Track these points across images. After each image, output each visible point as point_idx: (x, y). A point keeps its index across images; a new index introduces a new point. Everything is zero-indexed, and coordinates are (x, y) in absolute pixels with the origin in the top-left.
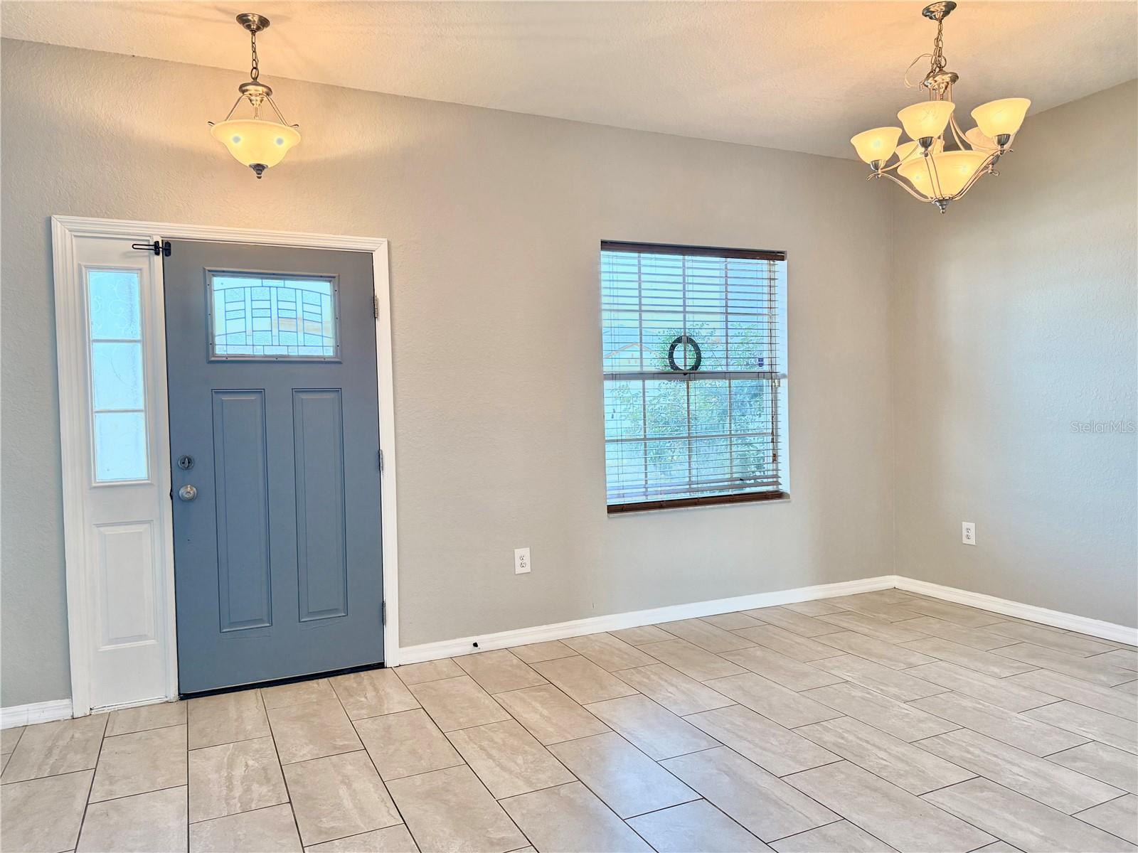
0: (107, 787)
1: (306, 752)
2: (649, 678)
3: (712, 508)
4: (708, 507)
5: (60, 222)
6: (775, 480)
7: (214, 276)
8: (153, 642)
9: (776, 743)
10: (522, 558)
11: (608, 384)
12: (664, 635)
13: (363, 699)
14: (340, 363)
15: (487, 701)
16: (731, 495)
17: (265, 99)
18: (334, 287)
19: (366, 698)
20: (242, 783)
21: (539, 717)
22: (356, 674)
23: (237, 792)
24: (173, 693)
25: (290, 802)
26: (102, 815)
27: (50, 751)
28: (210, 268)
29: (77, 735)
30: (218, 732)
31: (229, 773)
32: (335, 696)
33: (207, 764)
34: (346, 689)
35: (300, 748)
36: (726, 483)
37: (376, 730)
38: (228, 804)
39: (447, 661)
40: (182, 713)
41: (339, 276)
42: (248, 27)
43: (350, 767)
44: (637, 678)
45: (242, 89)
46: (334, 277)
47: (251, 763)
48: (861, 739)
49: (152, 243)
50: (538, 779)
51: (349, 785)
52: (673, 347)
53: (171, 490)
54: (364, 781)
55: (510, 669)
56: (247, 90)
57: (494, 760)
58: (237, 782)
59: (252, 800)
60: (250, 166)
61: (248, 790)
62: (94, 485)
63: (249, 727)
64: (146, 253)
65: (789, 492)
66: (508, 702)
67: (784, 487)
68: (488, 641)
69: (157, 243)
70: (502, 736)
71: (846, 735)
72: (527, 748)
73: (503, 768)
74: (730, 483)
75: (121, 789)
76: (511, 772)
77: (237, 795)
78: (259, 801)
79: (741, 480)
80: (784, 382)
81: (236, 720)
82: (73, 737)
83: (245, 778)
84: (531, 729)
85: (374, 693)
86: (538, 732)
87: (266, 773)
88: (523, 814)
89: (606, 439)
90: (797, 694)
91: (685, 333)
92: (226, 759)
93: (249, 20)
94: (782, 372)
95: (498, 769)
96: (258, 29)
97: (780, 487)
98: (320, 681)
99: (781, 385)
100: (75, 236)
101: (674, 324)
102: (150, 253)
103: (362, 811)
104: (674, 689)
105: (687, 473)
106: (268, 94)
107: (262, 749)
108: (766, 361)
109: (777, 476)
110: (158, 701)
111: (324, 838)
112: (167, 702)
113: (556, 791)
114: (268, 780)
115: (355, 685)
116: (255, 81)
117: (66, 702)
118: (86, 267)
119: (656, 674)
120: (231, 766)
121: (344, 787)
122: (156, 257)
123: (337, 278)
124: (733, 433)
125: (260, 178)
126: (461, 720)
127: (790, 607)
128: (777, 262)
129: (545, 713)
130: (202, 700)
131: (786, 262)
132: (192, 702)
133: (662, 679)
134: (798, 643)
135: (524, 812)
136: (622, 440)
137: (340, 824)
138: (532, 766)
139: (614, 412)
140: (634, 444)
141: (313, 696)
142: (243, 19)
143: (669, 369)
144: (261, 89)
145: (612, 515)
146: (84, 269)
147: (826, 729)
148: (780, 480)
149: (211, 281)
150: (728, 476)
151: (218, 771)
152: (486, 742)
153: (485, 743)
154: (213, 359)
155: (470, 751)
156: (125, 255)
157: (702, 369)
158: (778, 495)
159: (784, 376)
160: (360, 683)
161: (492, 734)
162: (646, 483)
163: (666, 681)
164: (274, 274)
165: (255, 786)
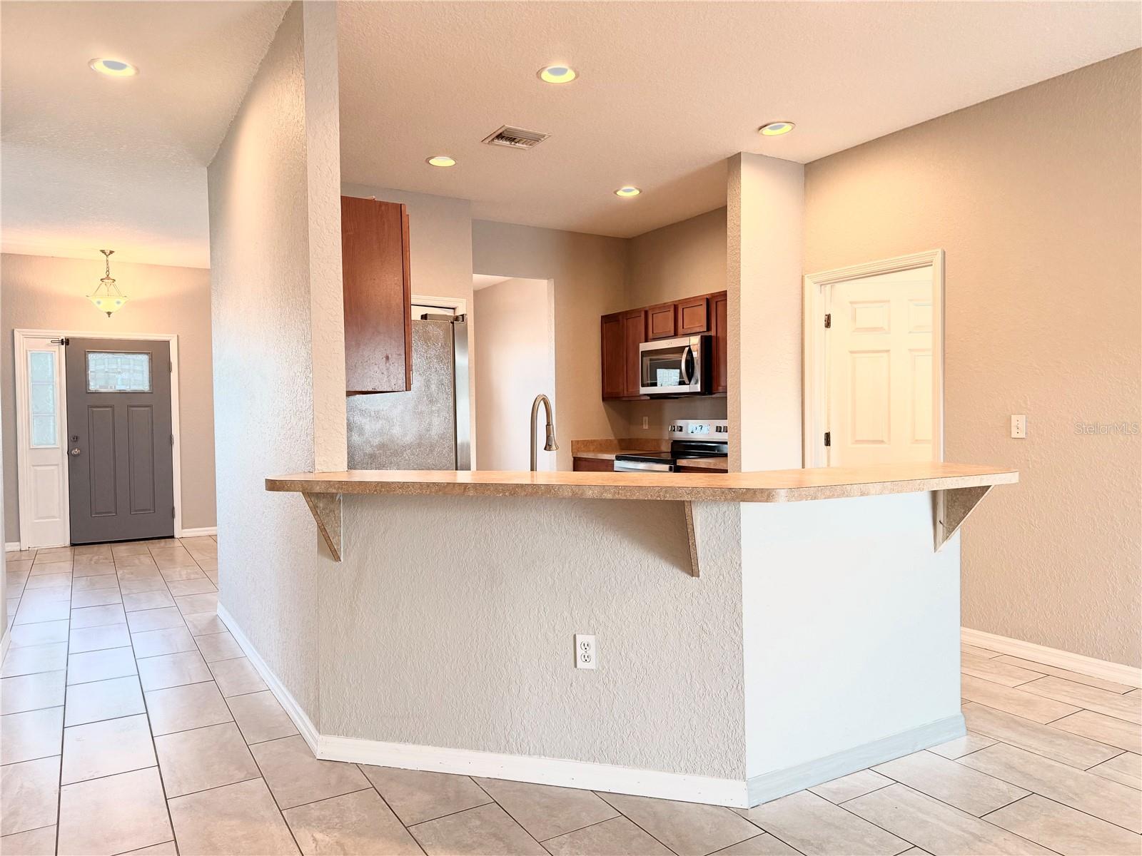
5: (18, 332)
7: (89, 353)
14: (152, 393)
18: (148, 357)
22: (159, 540)
28: (87, 350)
40: (71, 552)
42: (105, 254)
45: (102, 280)
49: (60, 340)
53: (68, 451)
60: (105, 312)
62: (31, 448)
64: (58, 344)
69: (63, 339)
96: (110, 255)
98: (141, 541)
100: (25, 337)
106: (114, 283)
110: (60, 546)
112: (65, 547)
116: (108, 278)
117: (18, 543)
122: (62, 346)
123: (150, 353)
125: (109, 317)
130: (81, 547)
132: (77, 548)
142: (103, 252)
144: (111, 281)
146: (28, 352)
149: (89, 356)
154: (88, 392)
156: (48, 345)
164: (119, 352)
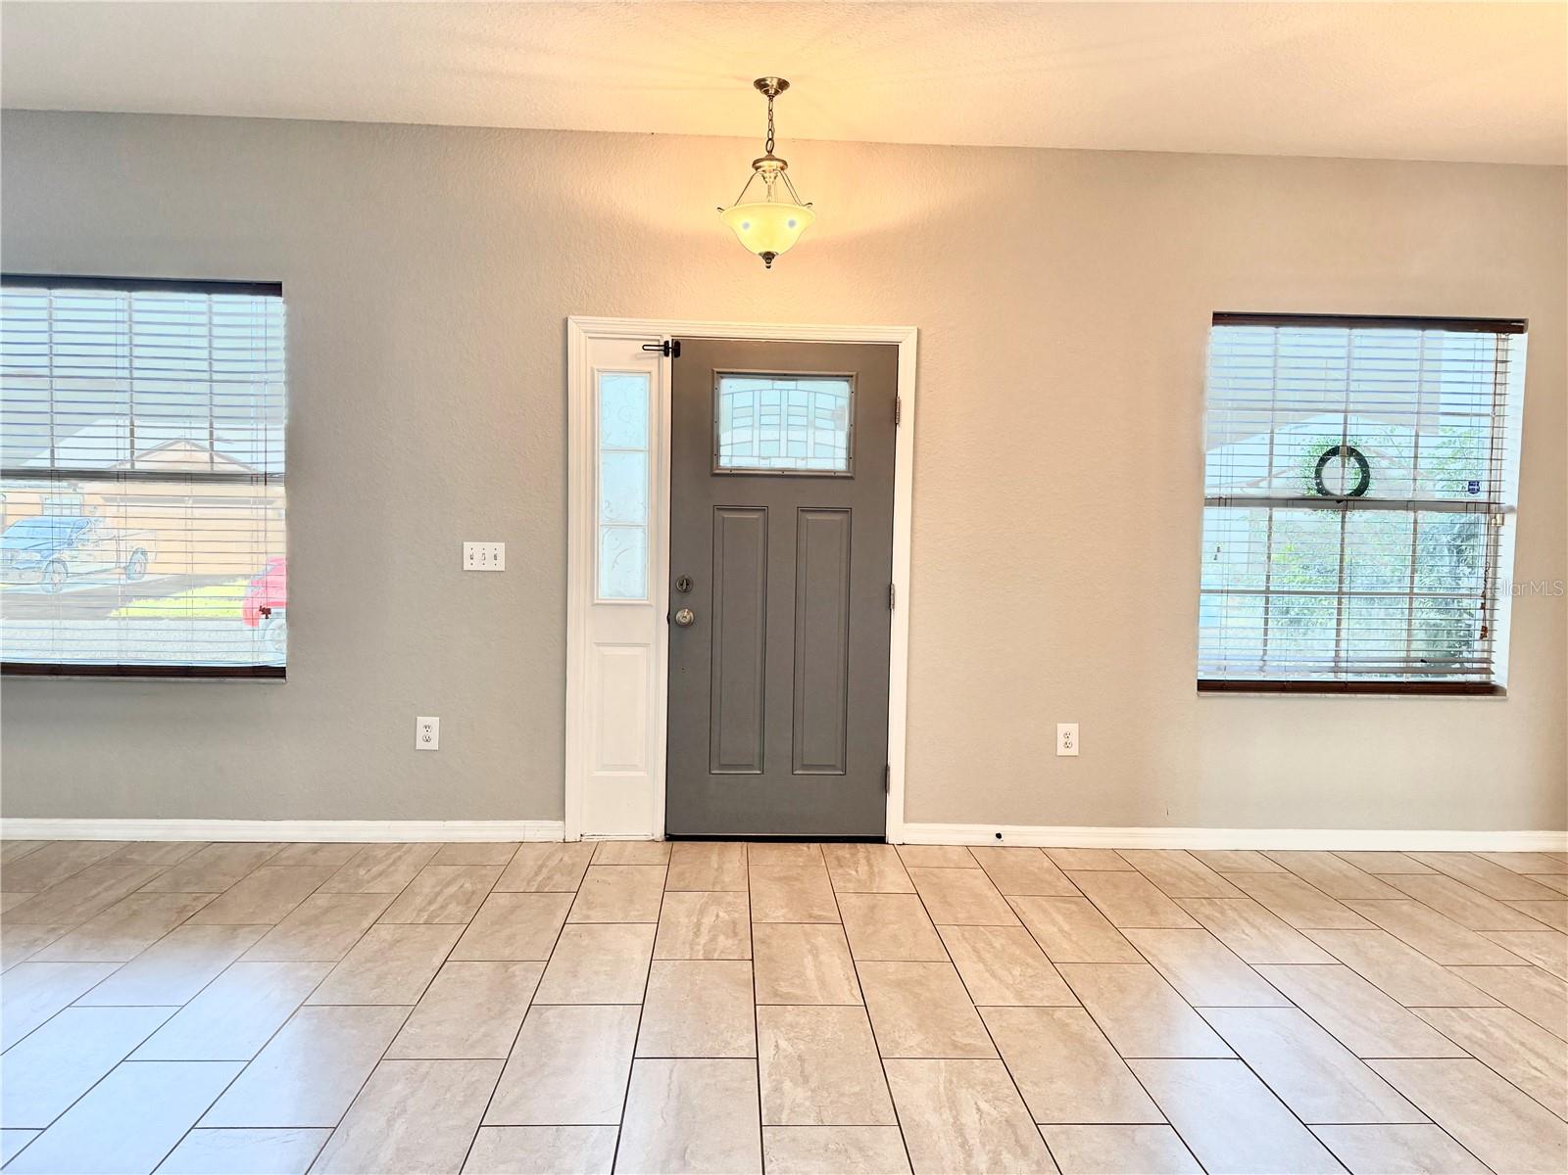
0: (585, 912)
1: (779, 914)
2: (1223, 913)
3: (1368, 699)
4: (1359, 696)
5: (576, 323)
6: (1485, 665)
7: (722, 378)
8: (641, 774)
9: (1377, 1020)
10: (1068, 735)
11: (1211, 513)
12: (1269, 866)
13: (854, 873)
14: (851, 478)
15: (998, 902)
16: (1403, 682)
17: (779, 174)
18: (851, 387)
19: (857, 872)
20: (709, 932)
21: (1055, 930)
22: (852, 845)
23: (703, 939)
24: (659, 832)
25: (752, 960)
26: (575, 935)
27: (541, 867)
28: (718, 370)
29: (566, 859)
30: (696, 878)
31: (698, 920)
32: (823, 864)
33: (681, 907)
34: (838, 859)
35: (774, 909)
36: (1398, 665)
37: (860, 908)
38: (692, 949)
39: (960, 849)
40: (665, 854)
41: (857, 375)
42: (766, 92)
43: (821, 939)
44: (1208, 910)
45: (756, 164)
46: (852, 376)
47: (721, 914)
48: (1514, 1039)
49: (662, 343)
50: (1032, 995)
51: (816, 956)
52: (1323, 461)
53: (669, 614)
54: (833, 956)
55: (1036, 871)
56: (760, 167)
57: (986, 965)
58: (704, 929)
59: (715, 950)
60: (760, 254)
61: (713, 939)
62: (596, 602)
63: (727, 880)
64: (656, 354)
65: (1506, 687)
66: (1022, 907)
67: (1499, 678)
68: (1014, 834)
69: (667, 342)
70: (1003, 941)
71: (1492, 1030)
72: (1030, 960)
73: (994, 975)
74: (1402, 665)
75: (596, 915)
76: (1001, 981)
77: (703, 942)
78: (722, 952)
79: (1422, 661)
80: (1511, 520)
81: (717, 870)
82: (561, 860)
83: (713, 927)
84: (1045, 943)
85: (866, 868)
86: (1049, 947)
87: (735, 927)
88: (1001, 1026)
89: (1202, 588)
90: (1440, 967)
91: (1344, 441)
92: (699, 906)
93: (767, 85)
94: (1507, 504)
95: (987, 975)
96: (777, 92)
97: (1493, 677)
98: (812, 845)
99: (1505, 523)
100: (590, 338)
101: (1327, 429)
102: (660, 355)
103: (823, 983)
104: (1255, 931)
105: (1332, 645)
106: (782, 169)
107: (735, 903)
108: (1484, 486)
109: (1488, 661)
110: (644, 838)
111: (778, 1001)
112: (653, 840)
113: (1051, 1012)
114: (735, 934)
115: (848, 856)
116: (770, 157)
117: (560, 823)
118: (599, 371)
119: (1236, 910)
120: (702, 912)
121: (810, 957)
122: (665, 358)
123: (854, 378)
124: (1416, 591)
125: (768, 267)
126: (959, 915)
127: (1491, 857)
128: (1512, 336)
129: (1067, 928)
130: (687, 844)
131: (1524, 337)
132: (677, 845)
133: (1241, 917)
134: (1478, 906)
135: (1005, 1024)
136: (1228, 592)
137: (798, 992)
138: (1030, 980)
139: (1218, 551)
140: (1248, 599)
141: (801, 859)
142: (761, 84)
143: (1314, 492)
144: (776, 164)
145: (1203, 694)
146: (596, 372)
147: (1466, 1018)
148: (1493, 668)
149: (719, 383)
150: (1403, 654)
151: (689, 916)
152: (982, 945)
153: (980, 945)
154: (717, 471)
155: (959, 951)
156: (636, 357)
157: (1370, 494)
158: (1488, 689)
159: (1511, 510)
160: (853, 855)
161: (990, 936)
162: (1265, 654)
163: (1247, 920)
164: (785, 375)
165: (721, 938)
